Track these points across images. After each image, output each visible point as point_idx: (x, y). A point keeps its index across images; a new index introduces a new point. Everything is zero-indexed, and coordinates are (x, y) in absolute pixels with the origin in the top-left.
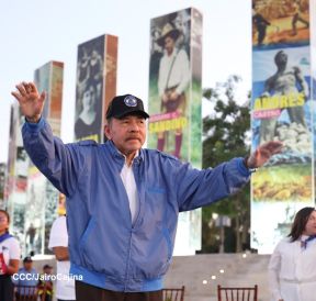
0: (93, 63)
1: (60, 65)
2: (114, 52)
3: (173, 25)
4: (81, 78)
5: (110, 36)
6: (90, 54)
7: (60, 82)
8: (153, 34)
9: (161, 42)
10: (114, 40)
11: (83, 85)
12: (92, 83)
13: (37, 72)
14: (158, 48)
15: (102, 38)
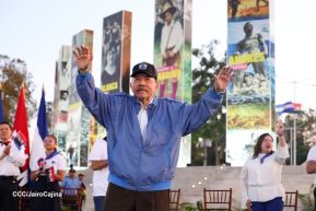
0: (114, 31)
1: (91, 32)
2: (129, 23)
3: (171, 4)
4: (106, 42)
5: (126, 12)
6: (112, 24)
7: (91, 44)
8: (157, 10)
9: (163, 16)
10: (129, 15)
11: (107, 47)
12: (114, 45)
13: (75, 38)
14: (161, 20)
15: (121, 13)
